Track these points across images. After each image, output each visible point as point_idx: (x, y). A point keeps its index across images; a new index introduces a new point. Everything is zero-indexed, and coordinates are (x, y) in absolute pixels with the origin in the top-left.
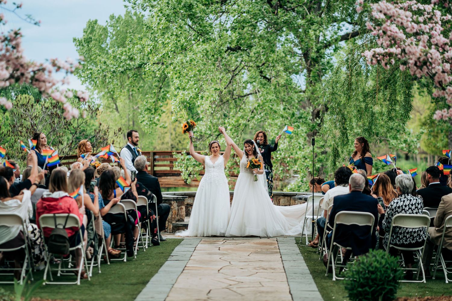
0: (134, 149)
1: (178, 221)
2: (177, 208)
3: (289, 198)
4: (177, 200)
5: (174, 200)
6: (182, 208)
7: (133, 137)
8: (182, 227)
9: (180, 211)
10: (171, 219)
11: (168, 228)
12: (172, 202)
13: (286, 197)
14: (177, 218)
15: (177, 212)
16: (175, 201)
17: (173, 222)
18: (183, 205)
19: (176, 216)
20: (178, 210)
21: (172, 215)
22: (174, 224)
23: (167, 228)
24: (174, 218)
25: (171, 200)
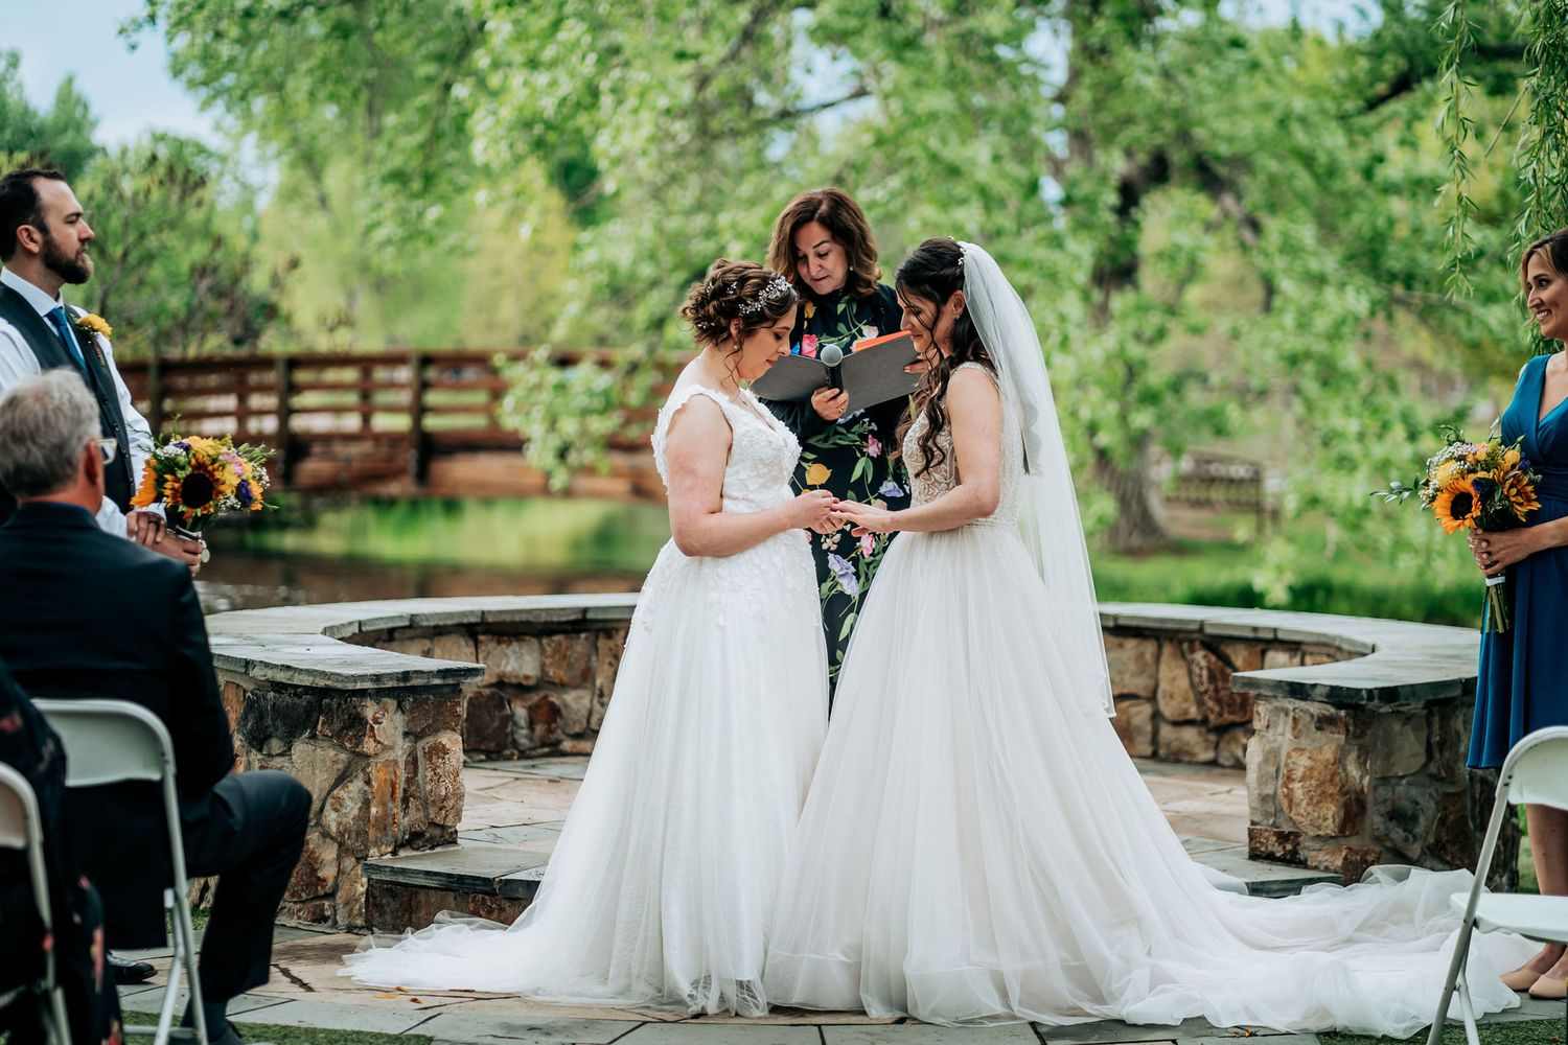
0: (52, 316)
1: (414, 840)
2: (401, 749)
3: (1149, 648)
4: (403, 691)
5: (379, 694)
6: (440, 751)
7: (53, 221)
8: (434, 897)
9: (425, 773)
10: (361, 833)
11: (340, 896)
12: (370, 710)
13: (1131, 644)
14: (405, 821)
15: (402, 774)
16: (391, 703)
17: (372, 856)
18: (447, 727)
19: (396, 808)
20: (413, 762)
21: (366, 803)
22: (378, 868)
23: (331, 895)
24: (383, 824)
25: (363, 693)
